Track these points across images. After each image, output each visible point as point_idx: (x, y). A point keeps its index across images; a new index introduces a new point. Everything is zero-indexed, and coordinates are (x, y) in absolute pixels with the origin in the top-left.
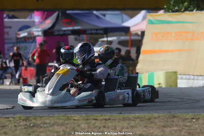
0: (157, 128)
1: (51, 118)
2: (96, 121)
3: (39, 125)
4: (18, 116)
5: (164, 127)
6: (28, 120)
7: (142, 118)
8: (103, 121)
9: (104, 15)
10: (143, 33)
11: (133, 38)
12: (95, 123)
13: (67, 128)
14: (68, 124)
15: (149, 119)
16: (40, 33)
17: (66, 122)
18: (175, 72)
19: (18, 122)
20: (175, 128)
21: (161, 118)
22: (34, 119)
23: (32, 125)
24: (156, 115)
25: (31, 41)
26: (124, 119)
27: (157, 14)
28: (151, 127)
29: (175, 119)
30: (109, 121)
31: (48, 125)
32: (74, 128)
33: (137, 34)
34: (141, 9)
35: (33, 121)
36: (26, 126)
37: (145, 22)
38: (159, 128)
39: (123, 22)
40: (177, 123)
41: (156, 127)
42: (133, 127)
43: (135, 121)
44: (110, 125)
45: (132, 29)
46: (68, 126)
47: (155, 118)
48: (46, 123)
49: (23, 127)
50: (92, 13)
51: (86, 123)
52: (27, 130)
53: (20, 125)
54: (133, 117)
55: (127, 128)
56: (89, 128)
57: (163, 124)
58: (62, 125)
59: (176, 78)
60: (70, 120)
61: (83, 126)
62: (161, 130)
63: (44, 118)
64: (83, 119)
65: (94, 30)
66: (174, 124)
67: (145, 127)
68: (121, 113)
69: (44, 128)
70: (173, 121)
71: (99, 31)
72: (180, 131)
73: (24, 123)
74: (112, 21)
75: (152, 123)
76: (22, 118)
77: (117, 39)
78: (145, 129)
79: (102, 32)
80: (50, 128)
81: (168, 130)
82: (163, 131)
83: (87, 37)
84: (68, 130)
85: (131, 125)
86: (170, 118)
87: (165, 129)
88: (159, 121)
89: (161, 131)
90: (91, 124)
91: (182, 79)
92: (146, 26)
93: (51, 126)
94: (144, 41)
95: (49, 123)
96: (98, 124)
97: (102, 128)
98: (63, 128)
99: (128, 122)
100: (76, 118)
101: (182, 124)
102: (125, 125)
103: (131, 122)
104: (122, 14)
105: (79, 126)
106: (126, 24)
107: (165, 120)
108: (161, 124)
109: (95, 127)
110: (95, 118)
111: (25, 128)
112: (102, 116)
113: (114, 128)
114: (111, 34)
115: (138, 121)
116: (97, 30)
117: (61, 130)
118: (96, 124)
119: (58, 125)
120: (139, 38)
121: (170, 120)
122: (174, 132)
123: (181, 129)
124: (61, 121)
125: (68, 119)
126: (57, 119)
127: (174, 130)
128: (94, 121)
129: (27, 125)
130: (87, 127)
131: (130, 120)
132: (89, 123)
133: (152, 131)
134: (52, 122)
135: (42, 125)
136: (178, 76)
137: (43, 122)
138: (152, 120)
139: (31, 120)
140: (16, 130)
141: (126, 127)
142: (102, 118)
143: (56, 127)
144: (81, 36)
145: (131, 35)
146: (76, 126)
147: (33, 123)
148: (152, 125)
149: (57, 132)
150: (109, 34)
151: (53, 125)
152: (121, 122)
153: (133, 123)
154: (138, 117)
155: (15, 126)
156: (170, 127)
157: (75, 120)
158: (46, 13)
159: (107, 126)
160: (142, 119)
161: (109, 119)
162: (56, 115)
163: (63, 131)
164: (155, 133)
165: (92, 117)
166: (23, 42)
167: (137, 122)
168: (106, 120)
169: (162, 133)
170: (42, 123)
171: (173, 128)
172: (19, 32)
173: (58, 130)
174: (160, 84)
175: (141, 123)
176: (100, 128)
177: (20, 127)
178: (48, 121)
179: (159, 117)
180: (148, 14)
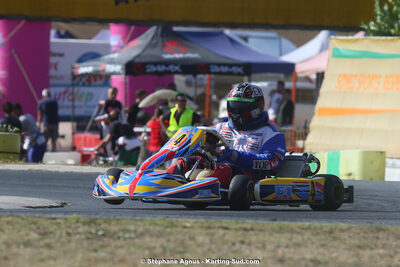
0: (344, 249)
1: (139, 223)
2: (226, 231)
3: (115, 233)
4: (75, 216)
5: (360, 247)
6: (92, 224)
7: (315, 229)
8: (240, 233)
9: (246, 39)
10: (321, 76)
11: (300, 85)
12: (224, 235)
13: (168, 241)
14: (171, 234)
15: (331, 232)
16: (118, 68)
17: (168, 230)
18: (382, 153)
19: (73, 226)
20: (382, 251)
21: (353, 230)
22: (105, 222)
23: (100, 233)
24: (343, 225)
25: (100, 82)
26: (281, 230)
27: (350, 37)
28: (334, 247)
29: (381, 235)
30: (251, 232)
31: (133, 235)
32: (182, 242)
33: (307, 79)
34: (319, 28)
35: (103, 226)
36: (89, 236)
37: (327, 54)
38: (350, 249)
39: (281, 55)
40: (384, 242)
41: (343, 246)
42: (298, 245)
43: (302, 234)
44: (254, 239)
45: (299, 69)
46: (172, 238)
47: (342, 231)
48: (129, 231)
49: (83, 236)
50: (222, 34)
51: (207, 234)
52: (90, 242)
53: (78, 233)
54: (298, 227)
55: (287, 247)
56: (211, 242)
57: (357, 242)
58: (160, 235)
59: (383, 165)
60: (176, 226)
61: (200, 239)
62: (352, 253)
63: (124, 221)
64: (202, 227)
65: (225, 65)
66: (379, 242)
67: (323, 245)
68: (274, 220)
69: (125, 239)
70: (377, 238)
71: (234, 69)
72: (392, 256)
73: (86, 228)
74: (260, 51)
75: (335, 239)
76: (82, 220)
77: (269, 85)
78: (321, 250)
79: (240, 70)
80: (137, 241)
81: (366, 254)
82: (357, 255)
83: (210, 79)
84: (171, 245)
85: (294, 241)
86: (372, 231)
87: (361, 252)
88: (350, 237)
89: (353, 256)
90: (216, 236)
91: (394, 166)
92: (329, 60)
93: (137, 237)
94: (324, 89)
95: (135, 231)
96: (230, 236)
97: (238, 245)
98: (161, 241)
99: (288, 235)
100: (188, 225)
101: (394, 243)
102: (282, 240)
103: (295, 235)
104: (280, 39)
105: (192, 238)
106: (287, 58)
107: (362, 234)
108: (352, 241)
109: (225, 242)
110: (224, 225)
111: (88, 239)
112: (237, 223)
113: (260, 245)
114: (258, 76)
115: (307, 235)
116: (230, 66)
117: (157, 245)
118: (227, 237)
119: (151, 236)
120: (313, 86)
121: (371, 235)
122: (379, 258)
123: (392, 253)
124: (158, 228)
125: (173, 225)
126: (150, 224)
127: (379, 255)
128: (222, 232)
129: (91, 233)
130: (207, 241)
131: (292, 231)
132: (213, 234)
133: (335, 255)
134: (141, 229)
135: (121, 234)
136: (387, 160)
137: (122, 227)
138: (336, 234)
139: (100, 225)
140: (69, 241)
141: (284, 244)
142: (238, 226)
143: (147, 239)
144: (199, 76)
145: (296, 79)
146: (187, 238)
147: (103, 230)
148: (336, 244)
149: (149, 249)
150: (253, 76)
151: (142, 235)
152: (275, 235)
153: (298, 239)
154: (308, 228)
155: (69, 234)
156: (372, 249)
157: (185, 227)
158: (133, 28)
159: (247, 241)
160: (316, 232)
161: (252, 229)
162: (149, 218)
163: (162, 246)
164: (341, 259)
165: (217, 225)
166: (84, 85)
167: (306, 237)
168: (245, 229)
169: (355, 259)
170: (121, 230)
171: (376, 251)
172: (77, 65)
173: (152, 245)
174: (350, 174)
175: (314, 239)
176: (234, 244)
177: (78, 236)
178: (132, 228)
179: (349, 229)
180: (333, 37)
